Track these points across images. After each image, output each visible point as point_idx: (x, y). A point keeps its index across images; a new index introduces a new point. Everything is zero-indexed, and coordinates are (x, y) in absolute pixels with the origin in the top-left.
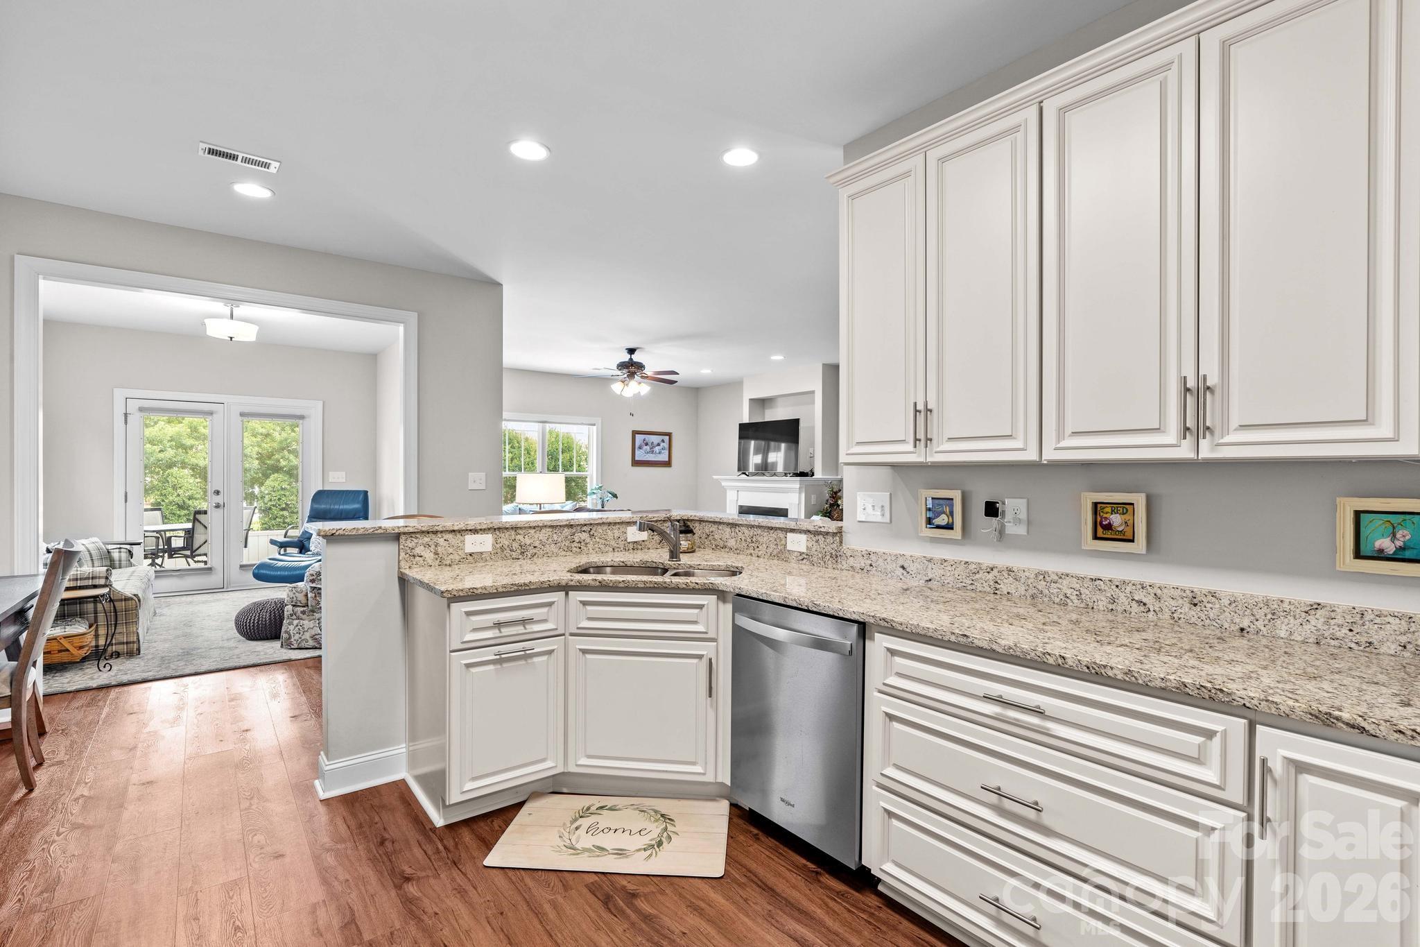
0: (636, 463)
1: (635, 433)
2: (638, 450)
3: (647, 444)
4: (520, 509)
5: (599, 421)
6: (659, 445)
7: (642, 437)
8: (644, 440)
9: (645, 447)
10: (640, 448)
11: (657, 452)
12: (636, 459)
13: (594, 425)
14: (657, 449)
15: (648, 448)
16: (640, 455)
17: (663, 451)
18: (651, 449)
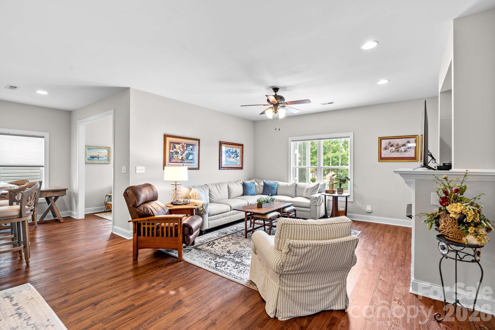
0: (381, 159)
1: (381, 139)
2: (384, 151)
3: (392, 146)
4: (296, 185)
5: (351, 135)
6: (404, 145)
7: (388, 141)
8: (389, 143)
9: (390, 148)
10: (386, 149)
11: (403, 150)
12: (382, 156)
13: (349, 137)
14: (403, 149)
15: (393, 148)
16: (385, 154)
17: (408, 150)
18: (396, 149)
